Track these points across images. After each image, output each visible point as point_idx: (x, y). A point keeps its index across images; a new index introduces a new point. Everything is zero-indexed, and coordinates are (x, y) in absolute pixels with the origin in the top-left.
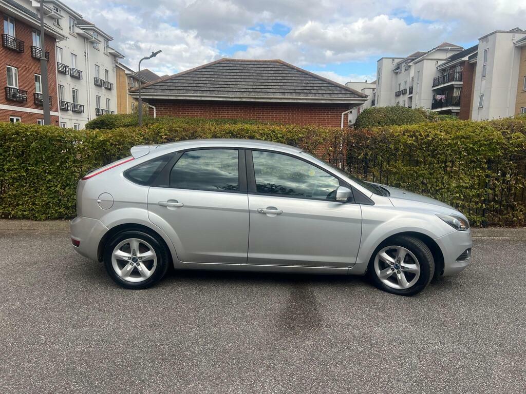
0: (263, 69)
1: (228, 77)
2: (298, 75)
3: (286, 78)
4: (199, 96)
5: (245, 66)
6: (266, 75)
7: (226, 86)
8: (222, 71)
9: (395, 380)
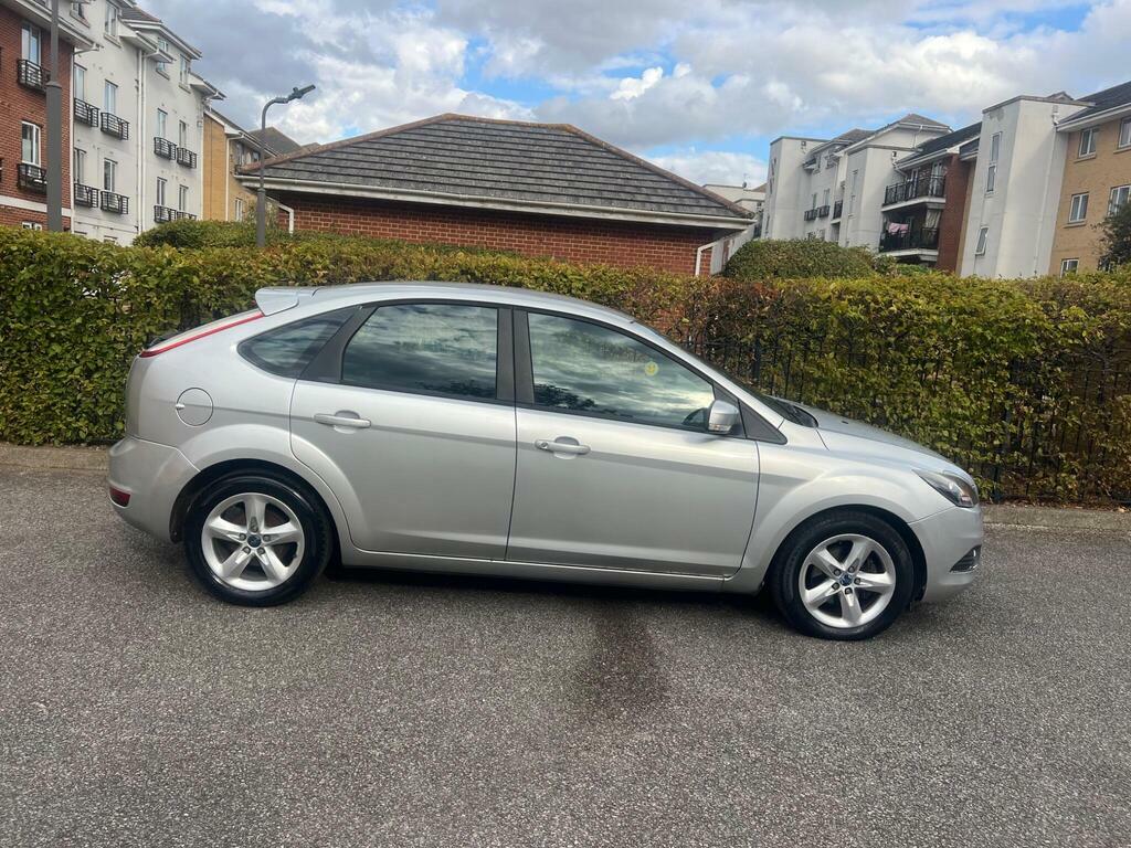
0: (532, 142)
1: (458, 154)
2: (608, 161)
3: (582, 165)
4: (392, 192)
5: (495, 133)
6: (540, 155)
7: (450, 173)
8: (443, 140)
9: (831, 823)
